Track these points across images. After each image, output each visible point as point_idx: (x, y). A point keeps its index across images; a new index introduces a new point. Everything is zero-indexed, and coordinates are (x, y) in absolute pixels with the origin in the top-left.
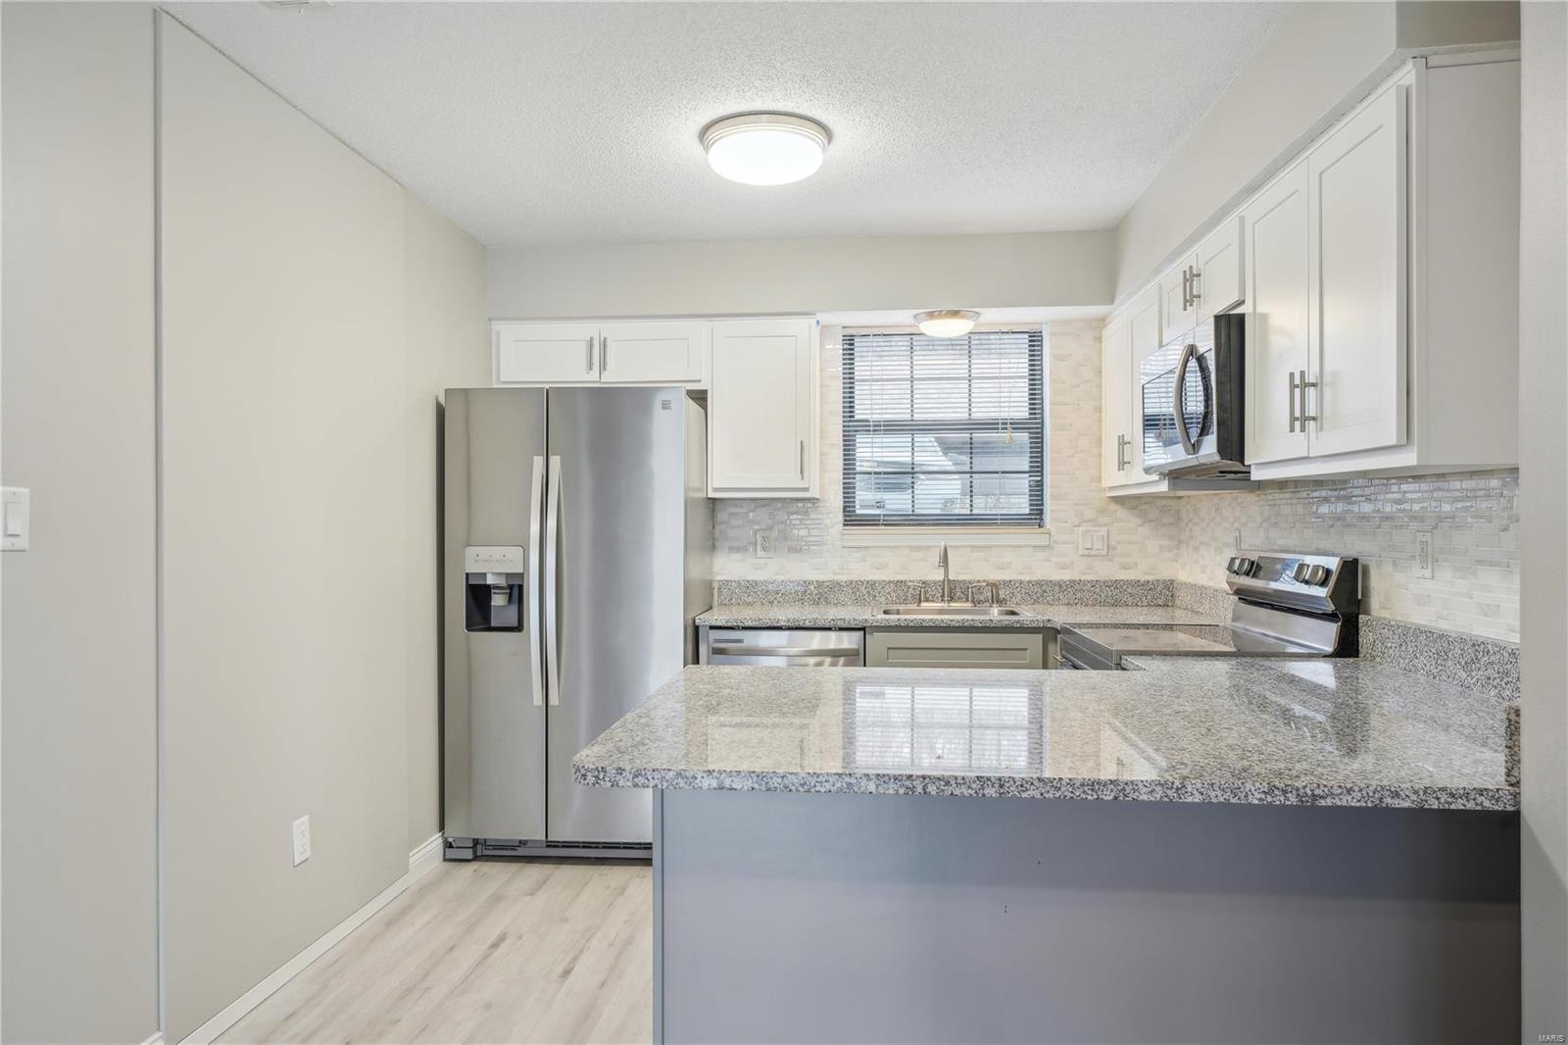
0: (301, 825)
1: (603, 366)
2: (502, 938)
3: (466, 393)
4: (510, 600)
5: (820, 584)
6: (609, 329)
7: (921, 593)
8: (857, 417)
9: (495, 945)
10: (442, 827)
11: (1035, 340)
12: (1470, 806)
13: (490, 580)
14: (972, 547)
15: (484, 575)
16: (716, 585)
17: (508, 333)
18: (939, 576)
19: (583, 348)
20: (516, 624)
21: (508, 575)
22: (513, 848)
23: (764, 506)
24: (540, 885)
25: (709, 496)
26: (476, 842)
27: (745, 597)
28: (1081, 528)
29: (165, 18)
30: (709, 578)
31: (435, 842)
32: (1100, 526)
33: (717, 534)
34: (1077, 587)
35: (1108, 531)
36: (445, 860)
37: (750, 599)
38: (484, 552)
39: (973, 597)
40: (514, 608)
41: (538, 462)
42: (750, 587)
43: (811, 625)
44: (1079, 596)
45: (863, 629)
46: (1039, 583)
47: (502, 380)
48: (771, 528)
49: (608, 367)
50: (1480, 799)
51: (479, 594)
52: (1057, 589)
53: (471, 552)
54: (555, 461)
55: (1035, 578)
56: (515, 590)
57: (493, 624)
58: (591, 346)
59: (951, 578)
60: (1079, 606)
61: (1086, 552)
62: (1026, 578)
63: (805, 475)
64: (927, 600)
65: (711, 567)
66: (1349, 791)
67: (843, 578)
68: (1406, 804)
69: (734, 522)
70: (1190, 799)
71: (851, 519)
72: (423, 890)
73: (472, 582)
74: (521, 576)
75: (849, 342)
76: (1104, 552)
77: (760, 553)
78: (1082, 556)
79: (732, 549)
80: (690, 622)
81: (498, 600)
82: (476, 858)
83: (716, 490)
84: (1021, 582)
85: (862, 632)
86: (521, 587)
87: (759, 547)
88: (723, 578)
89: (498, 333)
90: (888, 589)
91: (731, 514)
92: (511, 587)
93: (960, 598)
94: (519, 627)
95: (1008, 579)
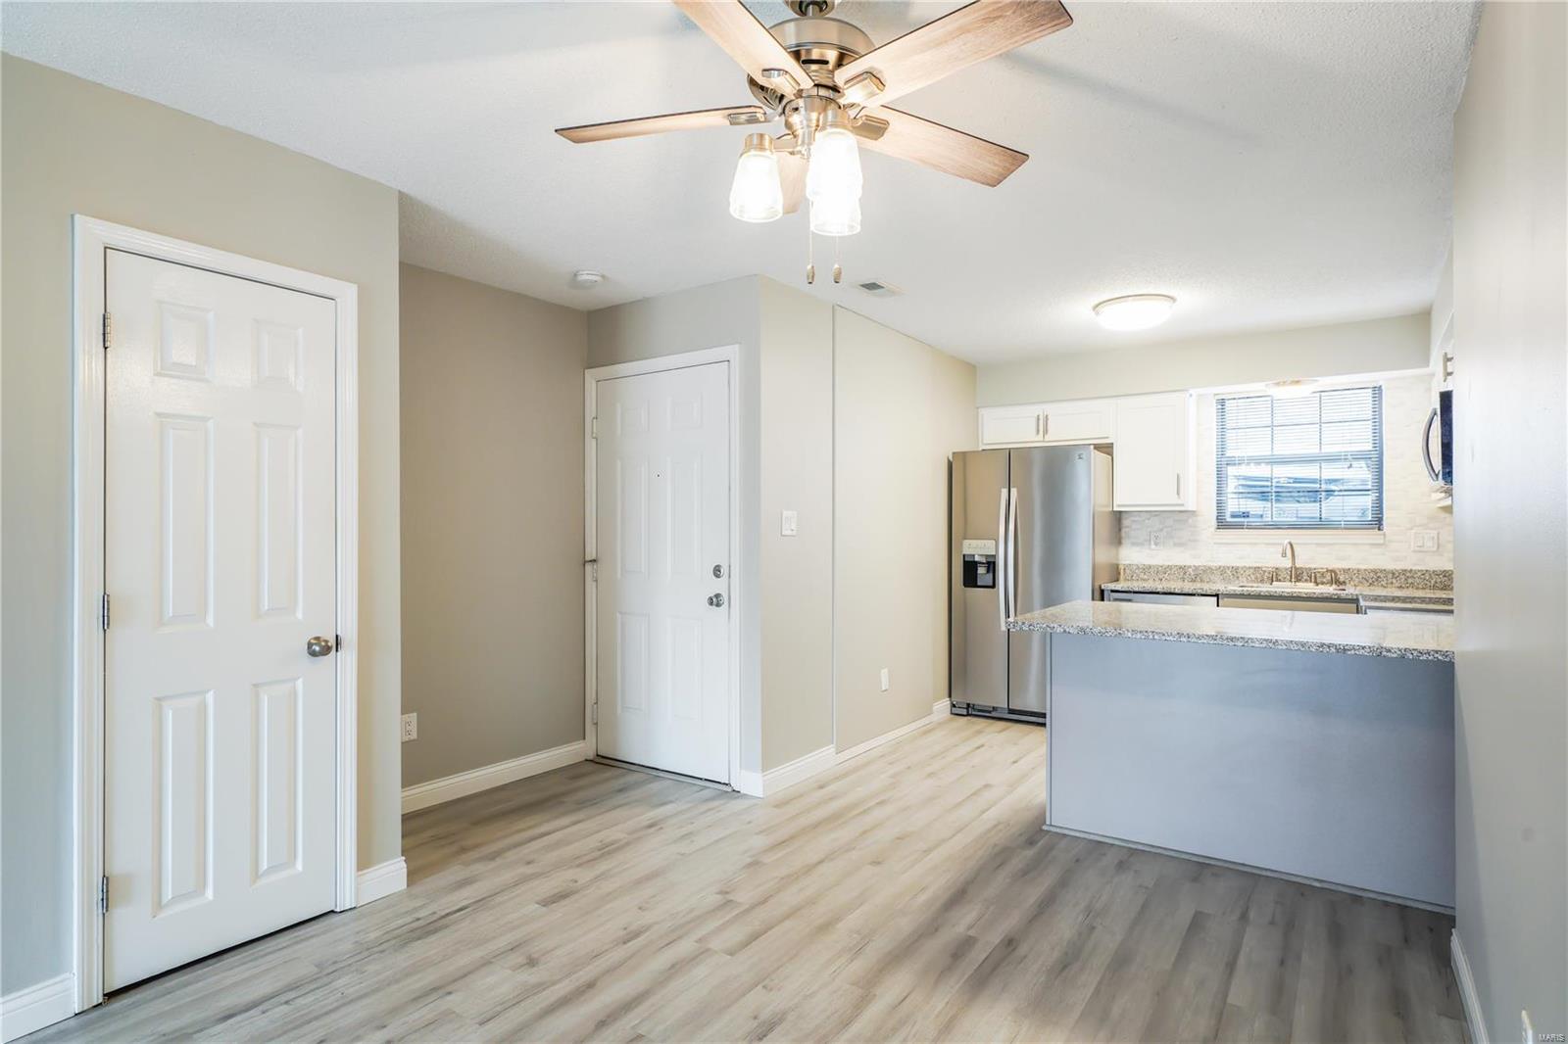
0: (884, 672)
1: (1046, 431)
2: (982, 746)
3: (964, 454)
4: (988, 572)
5: (1196, 568)
6: (1050, 409)
7: (1275, 576)
8: (1227, 455)
9: (978, 748)
10: (950, 696)
11: (1377, 391)
12: (1431, 658)
13: (977, 559)
14: (1317, 544)
15: (974, 556)
16: (1122, 567)
17: (987, 415)
18: (1287, 563)
19: (1034, 420)
20: (991, 584)
21: (987, 556)
22: (990, 712)
23: (1156, 515)
24: (1004, 730)
25: (1115, 509)
26: (968, 705)
27: (1142, 575)
28: (1414, 531)
29: (836, 307)
30: (1115, 562)
31: (946, 702)
32: (1431, 529)
33: (1123, 535)
34: (1408, 574)
35: (1438, 534)
36: (952, 713)
37: (1146, 577)
38: (974, 542)
39: (1315, 578)
40: (991, 575)
41: (1005, 491)
42: (1147, 569)
43: (1179, 592)
44: (1410, 581)
45: (1217, 595)
46: (1375, 571)
47: (985, 442)
48: (1162, 530)
49: (1049, 432)
50: (1436, 655)
51: (970, 567)
52: (1390, 576)
53: (966, 542)
54: (1014, 491)
55: (1371, 567)
56: (991, 565)
57: (979, 584)
58: (1038, 419)
59: (1298, 566)
60: (1410, 589)
61: (1417, 549)
62: (1363, 567)
63: (1181, 494)
64: (1278, 580)
65: (1117, 554)
66: (1363, 648)
67: (1214, 564)
68: (1395, 655)
69: (1134, 526)
70: (1280, 647)
71: (1222, 524)
72: (940, 724)
73: (966, 559)
74: (994, 556)
75: (1222, 402)
76: (1435, 549)
77: (1153, 546)
78: (1415, 551)
79: (1133, 544)
80: (1097, 587)
81: (981, 570)
82: (968, 715)
83: (1119, 506)
84: (1358, 571)
85: (1215, 598)
86: (994, 563)
87: (1152, 543)
88: (1127, 562)
89: (982, 415)
90: (1247, 573)
91: (1134, 521)
92: (988, 563)
93: (1306, 580)
94: (993, 586)
95: (1347, 567)
